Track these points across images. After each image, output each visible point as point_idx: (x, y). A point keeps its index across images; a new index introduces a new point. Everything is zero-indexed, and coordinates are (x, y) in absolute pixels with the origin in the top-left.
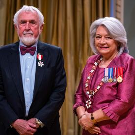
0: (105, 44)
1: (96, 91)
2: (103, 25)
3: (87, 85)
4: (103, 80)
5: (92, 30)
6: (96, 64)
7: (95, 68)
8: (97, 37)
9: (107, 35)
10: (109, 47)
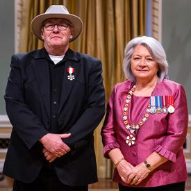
0: (145, 67)
1: (141, 123)
2: (144, 45)
3: (125, 118)
4: (148, 110)
5: (128, 51)
6: (131, 92)
7: (130, 98)
8: (135, 59)
9: (148, 56)
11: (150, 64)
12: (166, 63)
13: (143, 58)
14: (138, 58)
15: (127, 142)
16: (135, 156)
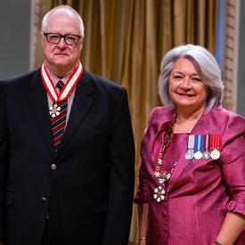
9: (194, 75)
10: (195, 96)
13: (187, 78)
15: (155, 196)
16: (165, 216)
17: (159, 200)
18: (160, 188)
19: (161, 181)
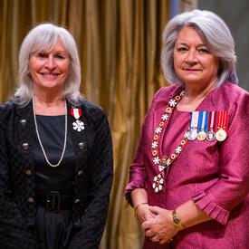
1: (173, 156)
2: (193, 26)
3: (155, 145)
4: (187, 135)
7: (170, 111)
8: (180, 50)
9: (201, 45)
10: (201, 70)
11: (205, 58)
12: (232, 56)
13: (193, 49)
14: (184, 49)
17: (157, 190)
18: (159, 176)
19: (161, 168)
